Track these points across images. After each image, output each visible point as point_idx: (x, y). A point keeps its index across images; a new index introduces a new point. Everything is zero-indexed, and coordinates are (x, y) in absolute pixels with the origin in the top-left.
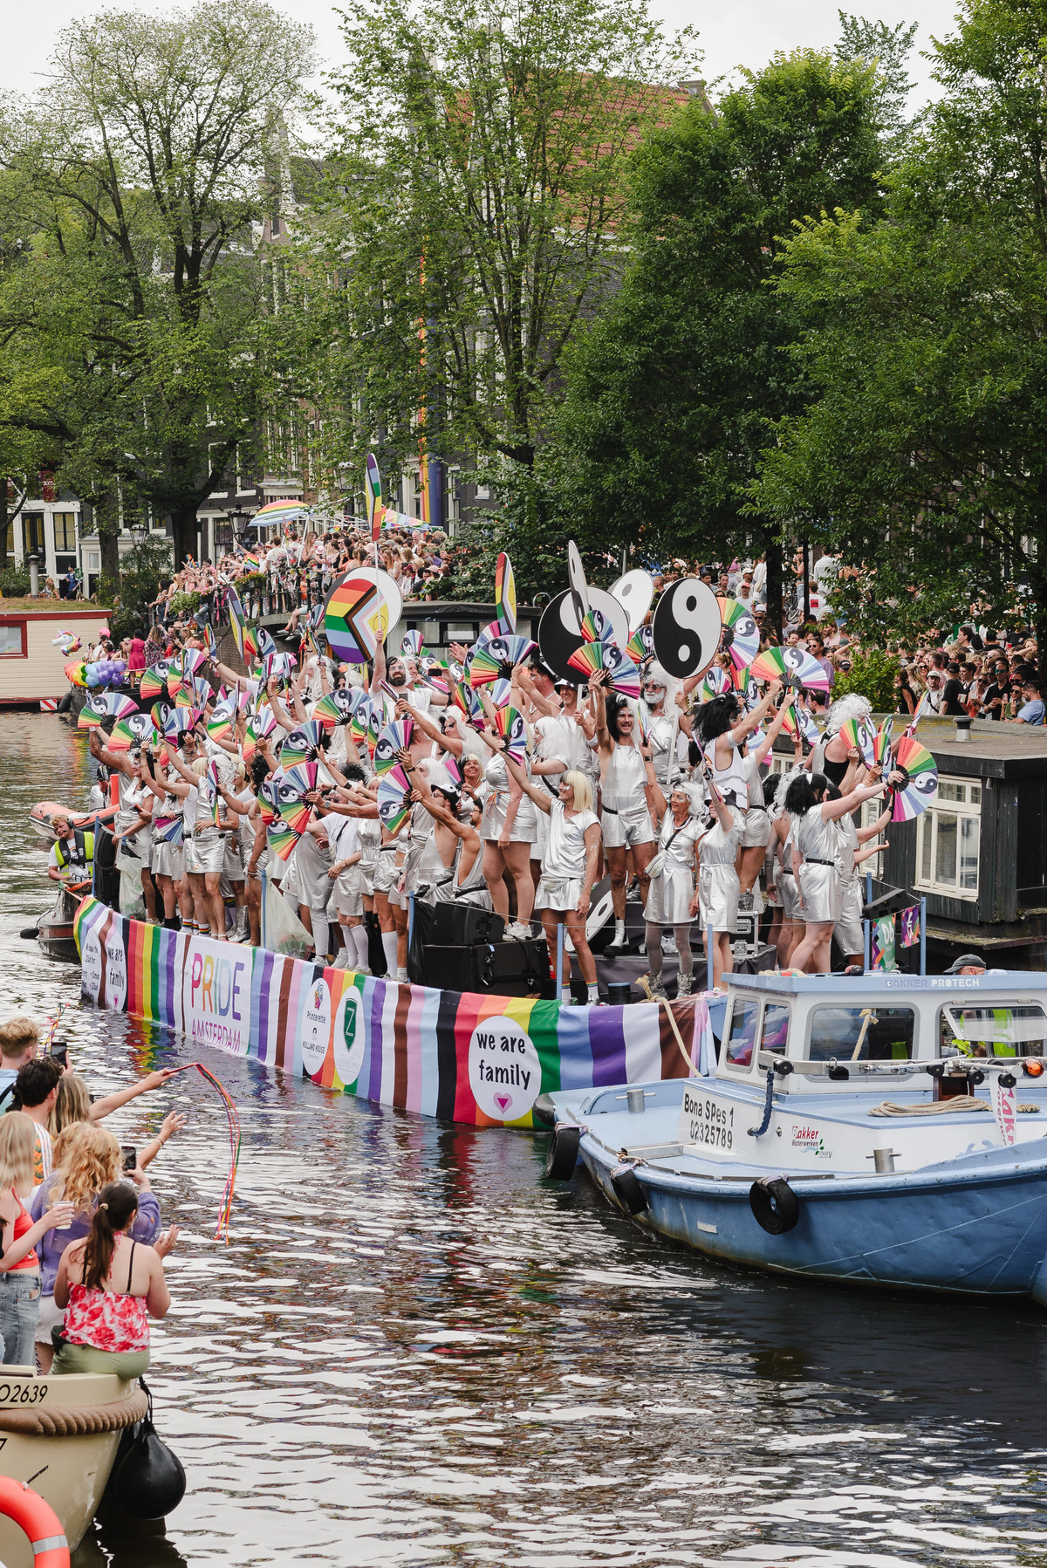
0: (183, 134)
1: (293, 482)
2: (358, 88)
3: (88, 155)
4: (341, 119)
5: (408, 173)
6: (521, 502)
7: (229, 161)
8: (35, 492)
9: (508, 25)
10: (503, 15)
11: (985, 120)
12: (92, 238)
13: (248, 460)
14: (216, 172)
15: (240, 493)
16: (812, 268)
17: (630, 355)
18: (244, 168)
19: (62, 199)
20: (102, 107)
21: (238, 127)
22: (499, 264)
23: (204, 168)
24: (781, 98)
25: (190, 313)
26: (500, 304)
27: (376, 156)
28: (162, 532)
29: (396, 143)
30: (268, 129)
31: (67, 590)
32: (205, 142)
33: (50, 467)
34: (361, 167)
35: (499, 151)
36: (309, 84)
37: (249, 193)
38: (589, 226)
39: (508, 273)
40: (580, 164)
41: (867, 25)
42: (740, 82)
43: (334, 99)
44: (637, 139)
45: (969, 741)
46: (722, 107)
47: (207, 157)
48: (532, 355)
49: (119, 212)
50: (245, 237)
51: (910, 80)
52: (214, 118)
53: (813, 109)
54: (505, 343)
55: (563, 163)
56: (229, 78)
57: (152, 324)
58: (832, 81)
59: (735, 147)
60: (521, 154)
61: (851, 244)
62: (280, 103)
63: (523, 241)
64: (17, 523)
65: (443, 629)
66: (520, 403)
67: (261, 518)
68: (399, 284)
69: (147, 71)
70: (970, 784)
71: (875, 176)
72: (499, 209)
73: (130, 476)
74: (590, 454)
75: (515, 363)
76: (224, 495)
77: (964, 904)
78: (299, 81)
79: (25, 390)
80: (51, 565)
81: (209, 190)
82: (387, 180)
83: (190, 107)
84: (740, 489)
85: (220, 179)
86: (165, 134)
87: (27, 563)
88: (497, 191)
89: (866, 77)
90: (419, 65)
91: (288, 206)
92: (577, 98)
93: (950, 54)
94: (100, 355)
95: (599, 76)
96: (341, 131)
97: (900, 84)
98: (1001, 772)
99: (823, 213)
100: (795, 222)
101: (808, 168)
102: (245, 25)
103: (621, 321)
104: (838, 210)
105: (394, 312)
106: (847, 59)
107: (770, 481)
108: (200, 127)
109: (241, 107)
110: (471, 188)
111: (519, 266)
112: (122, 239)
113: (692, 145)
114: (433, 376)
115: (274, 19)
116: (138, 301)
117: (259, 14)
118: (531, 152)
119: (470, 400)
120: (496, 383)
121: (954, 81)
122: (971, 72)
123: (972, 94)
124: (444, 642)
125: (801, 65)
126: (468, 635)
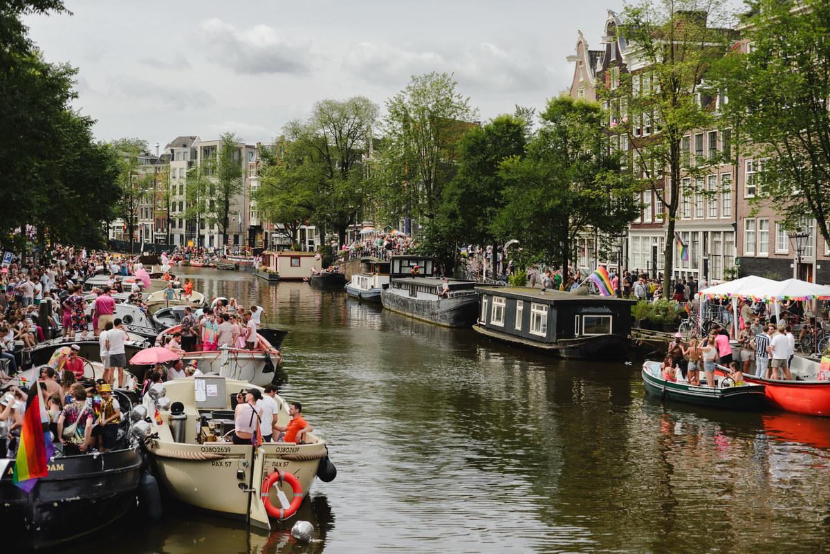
0: (345, 131)
1: (371, 222)
2: (391, 121)
3: (319, 137)
4: (386, 128)
5: (403, 143)
6: (430, 229)
7: (357, 139)
8: (303, 224)
9: (430, 106)
10: (429, 103)
11: (552, 134)
12: (320, 158)
13: (359, 217)
14: (353, 142)
15: (357, 225)
16: (507, 170)
17: (459, 191)
18: (360, 141)
19: (312, 148)
20: (324, 124)
21: (359, 130)
22: (426, 167)
23: (350, 140)
24: (500, 127)
25: (345, 178)
26: (426, 178)
27: (395, 138)
28: (336, 235)
29: (400, 135)
30: (367, 131)
31: (311, 249)
32: (350, 134)
33: (308, 217)
34: (391, 141)
35: (427, 138)
36: (377, 119)
37: (361, 147)
38: (450, 158)
39: (428, 170)
40: (448, 142)
41: (522, 108)
42: (489, 122)
43: (385, 123)
44: (463, 137)
45: (545, 294)
46: (485, 128)
47: (351, 138)
48: (434, 192)
49: (328, 151)
50: (360, 159)
51: (533, 123)
52: (353, 128)
53: (508, 130)
54: (427, 187)
55: (443, 142)
56: (357, 117)
57: (335, 181)
58: (513, 122)
59: (487, 139)
60: (432, 139)
61: (517, 164)
62: (370, 124)
63: (433, 161)
64: (299, 231)
65: (409, 263)
66: (431, 204)
67: (363, 231)
68: (400, 172)
69: (336, 115)
70: (544, 306)
71: (524, 147)
72: (426, 153)
73: (328, 220)
74: (448, 217)
75: (429, 194)
76: (353, 226)
77: (542, 337)
79: (301, 197)
80: (307, 242)
81: (351, 146)
82: (398, 145)
83: (347, 124)
84: (487, 227)
86: (340, 132)
87: (301, 242)
88: (426, 148)
89: (522, 121)
90: (406, 115)
91: (371, 151)
92: (447, 125)
93: (543, 116)
94: (321, 188)
95: (454, 119)
96: (386, 132)
97: (531, 124)
98: (553, 303)
99: (510, 156)
100: (503, 158)
101: (507, 144)
102: (361, 104)
104: (514, 156)
105: (398, 179)
106: (517, 117)
107: (495, 225)
108: (349, 130)
109: (360, 125)
110: (419, 148)
111: (431, 168)
112: (328, 158)
113: (476, 138)
114: (408, 196)
115: (369, 102)
116: (332, 175)
117: (365, 101)
118: (435, 139)
119: (417, 203)
120: (424, 198)
121: (544, 123)
122: (549, 121)
123: (550, 126)
124: (409, 266)
125: (506, 118)
126: (416, 264)
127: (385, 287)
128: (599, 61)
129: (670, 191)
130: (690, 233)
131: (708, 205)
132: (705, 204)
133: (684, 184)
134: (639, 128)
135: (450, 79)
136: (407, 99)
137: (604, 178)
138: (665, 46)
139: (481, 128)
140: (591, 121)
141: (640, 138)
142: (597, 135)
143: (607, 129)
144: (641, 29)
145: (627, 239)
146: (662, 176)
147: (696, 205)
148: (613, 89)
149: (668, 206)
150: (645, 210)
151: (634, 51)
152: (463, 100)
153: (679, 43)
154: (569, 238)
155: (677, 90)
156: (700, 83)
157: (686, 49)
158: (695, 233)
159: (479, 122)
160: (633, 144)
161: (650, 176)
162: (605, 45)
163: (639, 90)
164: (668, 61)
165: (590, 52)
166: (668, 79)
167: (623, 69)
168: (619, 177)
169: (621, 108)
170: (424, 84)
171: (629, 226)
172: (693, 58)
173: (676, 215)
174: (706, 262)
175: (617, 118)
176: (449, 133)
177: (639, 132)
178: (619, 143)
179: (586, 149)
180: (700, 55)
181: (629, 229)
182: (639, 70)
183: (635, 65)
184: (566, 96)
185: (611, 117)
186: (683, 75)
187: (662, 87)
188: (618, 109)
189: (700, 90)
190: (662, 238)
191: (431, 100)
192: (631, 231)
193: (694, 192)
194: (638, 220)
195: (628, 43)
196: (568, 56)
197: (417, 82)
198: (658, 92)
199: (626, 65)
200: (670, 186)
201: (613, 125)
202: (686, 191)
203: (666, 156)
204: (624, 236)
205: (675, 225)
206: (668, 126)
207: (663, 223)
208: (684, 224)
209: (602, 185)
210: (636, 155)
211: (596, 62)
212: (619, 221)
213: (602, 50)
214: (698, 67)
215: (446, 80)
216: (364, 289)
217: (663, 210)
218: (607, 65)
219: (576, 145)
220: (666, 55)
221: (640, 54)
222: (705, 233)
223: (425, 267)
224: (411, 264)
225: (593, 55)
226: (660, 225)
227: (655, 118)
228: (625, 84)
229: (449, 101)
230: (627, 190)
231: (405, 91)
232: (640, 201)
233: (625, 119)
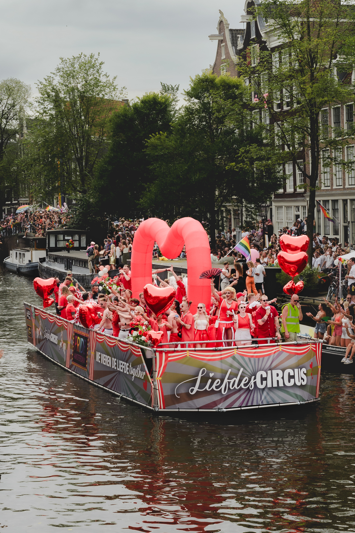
1: (27, 199)
2: (42, 102)
4: (38, 109)
5: (54, 122)
6: (84, 204)
7: (10, 119)
9: (79, 86)
10: (78, 83)
11: (197, 110)
13: (15, 194)
14: (7, 122)
15: (14, 202)
16: (155, 147)
17: (110, 168)
18: (14, 121)
21: (12, 111)
22: (77, 144)
23: (4, 121)
24: (147, 104)
26: (78, 155)
27: (47, 118)
29: (52, 115)
30: (20, 111)
32: (4, 115)
34: (44, 121)
35: (77, 117)
37: (15, 127)
38: (100, 135)
39: (80, 148)
40: (98, 120)
41: (167, 86)
42: (137, 100)
43: (37, 104)
44: (111, 115)
46: (133, 106)
47: (4, 118)
48: (86, 168)
50: (14, 138)
51: (178, 99)
52: (6, 109)
53: (154, 107)
54: (79, 164)
55: (93, 120)
56: (10, 98)
58: (159, 100)
59: (135, 116)
60: (83, 118)
61: (164, 140)
62: (23, 104)
63: (83, 140)
65: (64, 237)
66: (83, 180)
68: (52, 150)
71: (170, 124)
72: (77, 131)
74: (100, 193)
75: (81, 171)
76: (10, 202)
78: (28, 99)
81: (5, 126)
82: (49, 124)
85: (8, 124)
88: (77, 127)
89: (168, 98)
90: (57, 96)
91: (25, 130)
92: (96, 104)
93: (189, 94)
95: (102, 98)
96: (38, 112)
97: (176, 100)
99: (157, 133)
100: (150, 135)
101: (154, 121)
102: (14, 85)
103: (108, 159)
104: (161, 132)
105: (51, 157)
106: (163, 94)
108: (3, 111)
109: (13, 106)
110: (70, 127)
111: (83, 145)
113: (125, 115)
114: (61, 173)
115: (21, 84)
117: (17, 82)
118: (85, 117)
119: (70, 179)
120: (77, 175)
121: (189, 100)
122: (193, 98)
123: (193, 103)
124: (64, 240)
125: (152, 96)
126: (70, 238)
127: (42, 260)
128: (239, 39)
129: (310, 162)
130: (330, 201)
131: (346, 175)
132: (344, 174)
133: (324, 155)
134: (279, 102)
135: (97, 59)
136: (57, 81)
137: (247, 152)
138: (302, 24)
139: (129, 105)
140: (234, 97)
141: (281, 112)
142: (240, 110)
143: (249, 105)
144: (279, 8)
145: (271, 209)
146: (302, 148)
147: (336, 175)
148: (253, 65)
149: (309, 177)
150: (287, 181)
151: (273, 28)
152: (111, 79)
153: (315, 20)
154: (216, 209)
155: (315, 65)
156: (335, 58)
157: (322, 26)
158: (335, 202)
159: (127, 100)
160: (274, 118)
161: (291, 148)
162: (245, 24)
163: (278, 66)
164: (306, 38)
165: (231, 30)
166: (306, 56)
167: (263, 48)
168: (262, 150)
169: (262, 84)
170: (72, 65)
171: (273, 196)
172: (328, 35)
173: (317, 185)
174: (346, 228)
175: (258, 93)
176: (98, 111)
177: (280, 106)
178: (261, 117)
179: (230, 124)
180: (335, 32)
181: (273, 198)
182: (278, 47)
183: (274, 42)
184: (209, 74)
185: (253, 93)
186: (319, 51)
187: (300, 63)
188: (259, 85)
189: (337, 65)
190: (304, 207)
191: (80, 80)
192: (275, 201)
193: (334, 163)
194: (281, 191)
195: (267, 21)
196: (209, 35)
197: (66, 63)
198: (296, 67)
199: (265, 42)
200: (310, 158)
201: (255, 101)
202: (325, 162)
203: (305, 129)
204: (268, 206)
205: (316, 194)
206: (306, 100)
207: (305, 192)
208: (324, 193)
209: (246, 158)
210: (277, 129)
211: (237, 40)
212: (262, 192)
213: (243, 28)
214: (334, 43)
215: (93, 61)
216: (22, 264)
217: (305, 181)
218: (247, 42)
219: (220, 121)
220: (303, 32)
221: (278, 32)
222: (345, 202)
223: (80, 241)
224: (66, 238)
225: (234, 33)
226: (301, 195)
227: (294, 92)
228: (266, 61)
229: (97, 81)
230: (270, 162)
231: (55, 72)
232: (282, 172)
233: (266, 95)
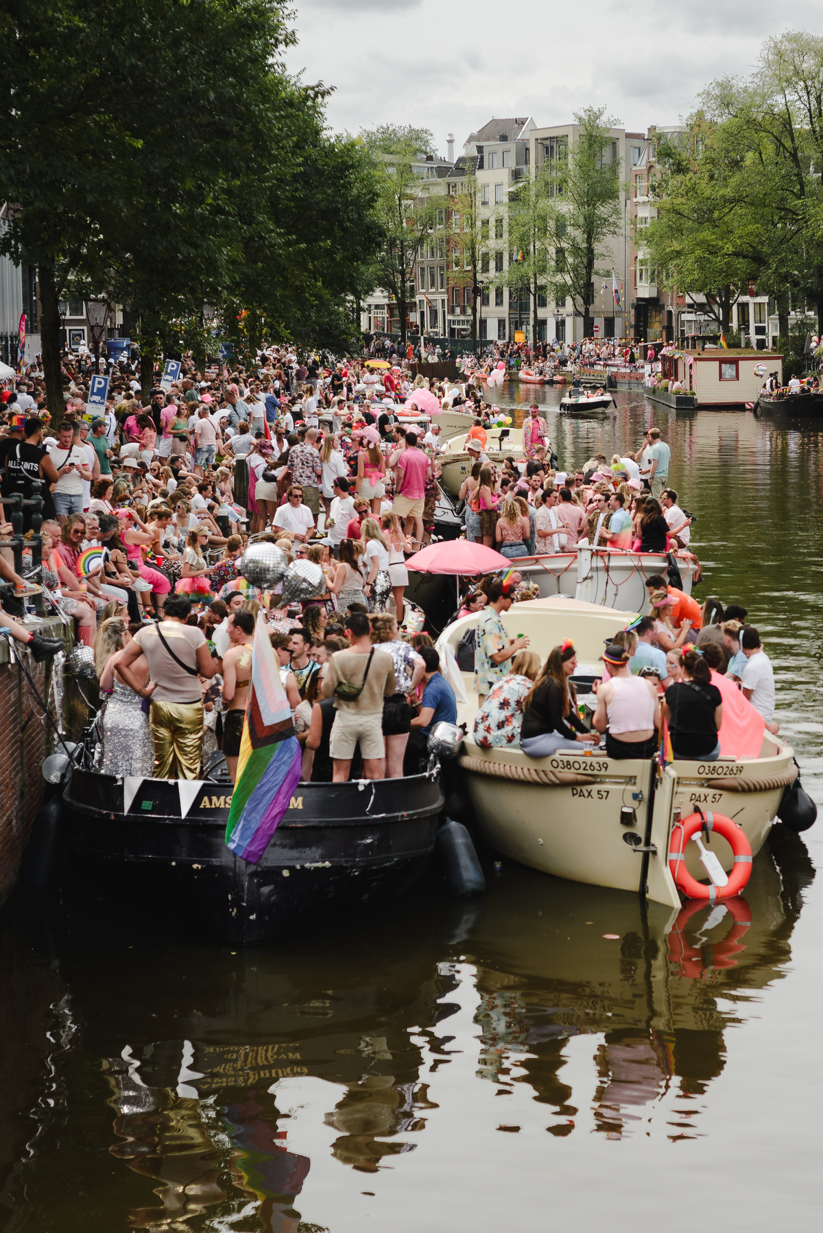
3: (775, 110)
8: (744, 293)
12: (778, 154)
19: (764, 134)
20: (784, 84)
28: (811, 313)
33: (753, 278)
49: (793, 141)
57: (809, 202)
64: (735, 308)
69: (809, 64)
73: (795, 283)
79: (740, 237)
80: (752, 330)
87: (739, 329)
94: (781, 218)
112: (794, 156)
116: (802, 189)
